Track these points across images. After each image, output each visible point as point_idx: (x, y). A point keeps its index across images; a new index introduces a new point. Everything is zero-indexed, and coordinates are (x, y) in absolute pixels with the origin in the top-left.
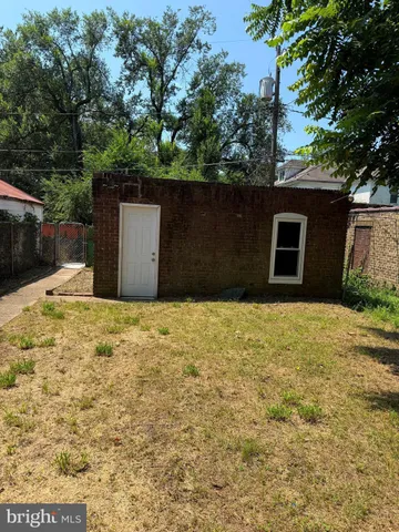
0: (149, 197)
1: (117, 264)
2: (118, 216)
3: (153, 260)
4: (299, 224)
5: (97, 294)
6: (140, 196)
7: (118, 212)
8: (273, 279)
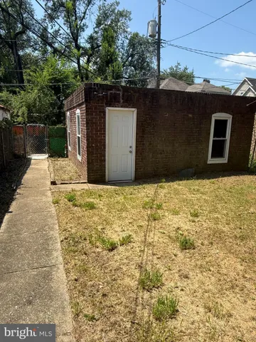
0: (128, 102)
1: (105, 156)
2: (105, 118)
3: (131, 152)
4: (227, 120)
5: (90, 181)
6: (122, 101)
7: (105, 115)
8: (211, 161)
